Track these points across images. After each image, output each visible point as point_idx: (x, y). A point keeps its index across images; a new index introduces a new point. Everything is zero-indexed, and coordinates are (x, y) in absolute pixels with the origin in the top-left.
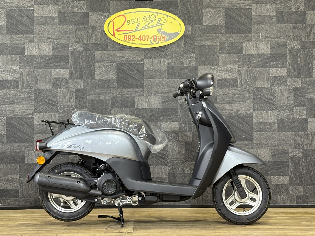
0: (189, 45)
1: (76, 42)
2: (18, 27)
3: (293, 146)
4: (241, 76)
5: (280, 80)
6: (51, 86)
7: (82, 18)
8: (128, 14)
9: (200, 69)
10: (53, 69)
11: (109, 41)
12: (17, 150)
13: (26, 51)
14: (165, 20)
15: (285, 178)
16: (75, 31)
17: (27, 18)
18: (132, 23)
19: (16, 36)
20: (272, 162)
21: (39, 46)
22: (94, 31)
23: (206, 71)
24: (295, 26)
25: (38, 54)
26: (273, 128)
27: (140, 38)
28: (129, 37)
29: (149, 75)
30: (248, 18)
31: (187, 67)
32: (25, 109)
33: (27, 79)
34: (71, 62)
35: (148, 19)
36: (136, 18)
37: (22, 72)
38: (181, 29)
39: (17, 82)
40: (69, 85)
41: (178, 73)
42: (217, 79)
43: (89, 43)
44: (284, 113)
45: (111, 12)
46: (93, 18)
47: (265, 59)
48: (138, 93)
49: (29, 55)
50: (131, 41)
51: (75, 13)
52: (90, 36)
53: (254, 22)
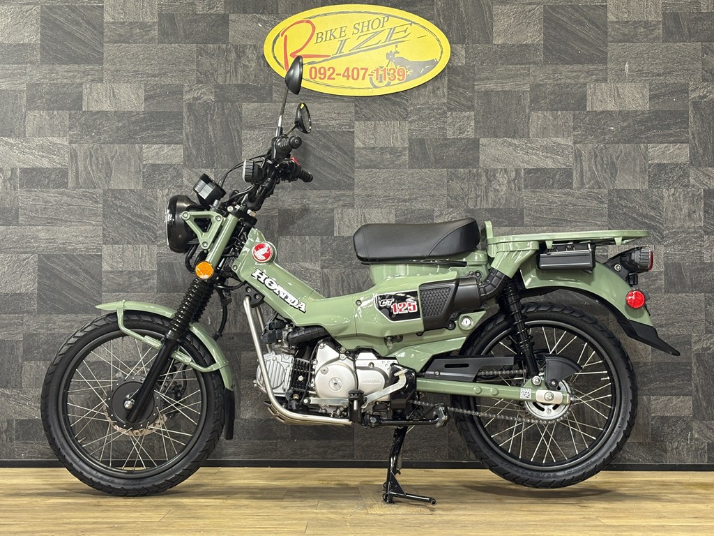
0: (461, 90)
1: (199, 81)
2: (68, 47)
3: (702, 327)
4: (581, 163)
5: (671, 172)
6: (141, 183)
7: (214, 28)
8: (319, 18)
9: (485, 146)
10: (145, 144)
11: (274, 81)
12: (63, 330)
13: (85, 103)
14: (405, 31)
15: (682, 402)
16: (198, 57)
17: (87, 26)
18: (328, 38)
19: (62, 69)
20: (651, 365)
21: (113, 92)
22: (240, 58)
23: (498, 150)
24: (708, 48)
25: (112, 109)
26: (655, 284)
27: (347, 74)
28: (322, 71)
29: (367, 159)
30: (598, 27)
31: (454, 141)
32: (82, 236)
33: (85, 168)
34: (188, 128)
35: (365, 29)
36: (338, 26)
37: (74, 150)
38: (442, 52)
39: (63, 173)
40: (182, 181)
41: (435, 155)
42: (525, 169)
43: (229, 85)
44: (681, 250)
45: (280, 12)
46: (240, 26)
47: (638, 123)
48: (340, 200)
49: (91, 111)
50: (326, 81)
51: (197, 15)
52: (231, 67)
53: (613, 37)
